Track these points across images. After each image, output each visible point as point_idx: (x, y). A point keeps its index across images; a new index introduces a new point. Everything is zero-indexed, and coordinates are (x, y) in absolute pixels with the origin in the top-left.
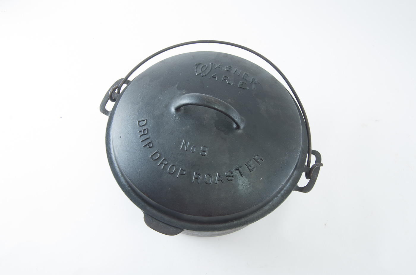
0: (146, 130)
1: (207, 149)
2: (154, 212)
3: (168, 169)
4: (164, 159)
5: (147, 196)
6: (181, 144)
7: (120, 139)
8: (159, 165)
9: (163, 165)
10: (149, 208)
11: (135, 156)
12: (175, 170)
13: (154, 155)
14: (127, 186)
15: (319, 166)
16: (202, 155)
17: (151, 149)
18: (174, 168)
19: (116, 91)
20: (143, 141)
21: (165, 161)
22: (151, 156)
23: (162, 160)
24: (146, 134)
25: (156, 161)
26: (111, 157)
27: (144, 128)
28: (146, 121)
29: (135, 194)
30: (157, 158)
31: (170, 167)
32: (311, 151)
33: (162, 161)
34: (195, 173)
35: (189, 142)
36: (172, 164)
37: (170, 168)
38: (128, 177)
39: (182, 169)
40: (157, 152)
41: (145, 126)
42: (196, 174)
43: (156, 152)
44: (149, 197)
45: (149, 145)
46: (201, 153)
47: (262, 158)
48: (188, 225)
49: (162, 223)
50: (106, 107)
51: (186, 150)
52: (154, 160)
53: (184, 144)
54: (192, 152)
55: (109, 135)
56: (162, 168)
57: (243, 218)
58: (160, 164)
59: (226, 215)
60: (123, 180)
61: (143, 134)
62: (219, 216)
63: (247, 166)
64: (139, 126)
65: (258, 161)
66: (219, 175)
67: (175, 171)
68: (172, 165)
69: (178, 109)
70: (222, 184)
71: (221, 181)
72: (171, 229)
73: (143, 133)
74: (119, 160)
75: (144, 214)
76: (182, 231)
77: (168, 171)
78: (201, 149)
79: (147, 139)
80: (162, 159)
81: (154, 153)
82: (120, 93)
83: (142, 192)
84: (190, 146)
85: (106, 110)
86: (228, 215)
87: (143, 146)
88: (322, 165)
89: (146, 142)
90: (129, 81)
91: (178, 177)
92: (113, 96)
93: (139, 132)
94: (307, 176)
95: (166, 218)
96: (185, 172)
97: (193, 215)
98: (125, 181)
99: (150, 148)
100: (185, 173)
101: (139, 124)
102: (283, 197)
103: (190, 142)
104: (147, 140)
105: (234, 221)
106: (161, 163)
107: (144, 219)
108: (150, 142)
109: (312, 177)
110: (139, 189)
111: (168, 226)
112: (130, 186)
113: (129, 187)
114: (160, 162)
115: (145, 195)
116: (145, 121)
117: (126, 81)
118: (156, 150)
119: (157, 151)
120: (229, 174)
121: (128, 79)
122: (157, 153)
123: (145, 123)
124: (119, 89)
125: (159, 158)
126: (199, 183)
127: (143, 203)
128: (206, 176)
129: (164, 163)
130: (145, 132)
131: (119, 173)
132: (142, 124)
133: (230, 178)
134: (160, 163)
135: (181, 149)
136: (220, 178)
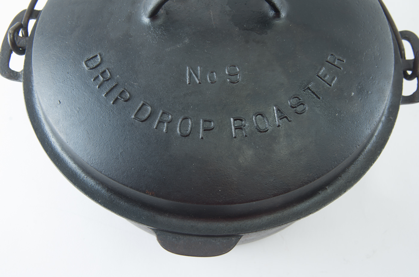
0: (105, 71)
1: (238, 69)
2: (175, 222)
3: (178, 129)
4: (163, 113)
5: (152, 195)
6: (185, 76)
7: (59, 106)
8: (156, 128)
9: (165, 124)
10: (162, 218)
11: (103, 127)
12: (192, 126)
13: (140, 112)
14: (104, 191)
16: (232, 82)
17: (129, 103)
18: (188, 124)
19: (20, 35)
20: (107, 93)
21: (165, 116)
22: (135, 115)
23: (160, 115)
24: (110, 79)
25: (148, 122)
26: (52, 149)
27: (101, 69)
28: (100, 55)
29: (125, 202)
30: (147, 115)
31: (179, 123)
32: (399, 34)
33: (159, 118)
34: (232, 119)
35: (199, 68)
36: (182, 117)
37: (180, 126)
38: (101, 172)
39: (205, 121)
40: (143, 105)
41: (102, 65)
42: (235, 120)
43: (140, 105)
44: (157, 195)
45: (123, 96)
46: (229, 79)
47: (341, 58)
48: (249, 222)
49: (195, 237)
50: (11, 67)
51: (200, 83)
52: (142, 121)
53: (190, 74)
54: (212, 83)
55: (35, 112)
56: (165, 130)
57: (340, 177)
58: (158, 123)
59: (315, 180)
60: (91, 182)
61: (104, 81)
62: (303, 185)
63: (321, 78)
64: (90, 69)
65: (336, 63)
66: (278, 110)
67: (191, 128)
68: (184, 119)
69: (153, 15)
70: (290, 123)
71: (285, 119)
72: (218, 242)
73: (101, 78)
74: (71, 146)
75: (156, 233)
76: (240, 238)
77: (178, 132)
78: (227, 73)
79: (114, 87)
80: (158, 114)
81: (138, 108)
82: (29, 35)
83: (140, 191)
84: (204, 73)
85: (13, 71)
86: (318, 179)
87: (112, 102)
89: (115, 94)
90: (38, 12)
91: (202, 138)
92: (17, 43)
93: (94, 80)
95: (202, 225)
96: (212, 123)
97: (255, 201)
98: (97, 183)
99: (126, 101)
100: (212, 125)
101: (87, 66)
102: (391, 120)
103: (201, 67)
104: (115, 90)
105: (327, 187)
106: (160, 122)
108: (123, 91)
110: (131, 187)
111: (209, 239)
112: (111, 190)
113: (108, 191)
114: (157, 121)
115: (147, 194)
116: (99, 57)
117: (32, 13)
118: (140, 102)
119: (142, 102)
120: (294, 101)
121: (35, 9)
122: (145, 107)
123: (99, 60)
124: (25, 28)
125: (151, 113)
126: (246, 136)
127: (146, 213)
128: (255, 119)
129: (165, 120)
130: (105, 76)
131: (79, 171)
132: (93, 64)
133: (299, 109)
134: (156, 123)
135: (189, 84)
136: (282, 113)
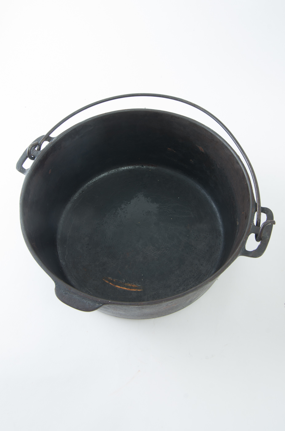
15: (270, 224)
32: (260, 209)
50: (23, 166)
75: (56, 285)
85: (23, 168)
88: (274, 223)
90: (51, 138)
92: (32, 153)
94: (258, 238)
107: (55, 291)
109: (263, 239)
117: (47, 138)
121: (50, 136)
124: (40, 146)
